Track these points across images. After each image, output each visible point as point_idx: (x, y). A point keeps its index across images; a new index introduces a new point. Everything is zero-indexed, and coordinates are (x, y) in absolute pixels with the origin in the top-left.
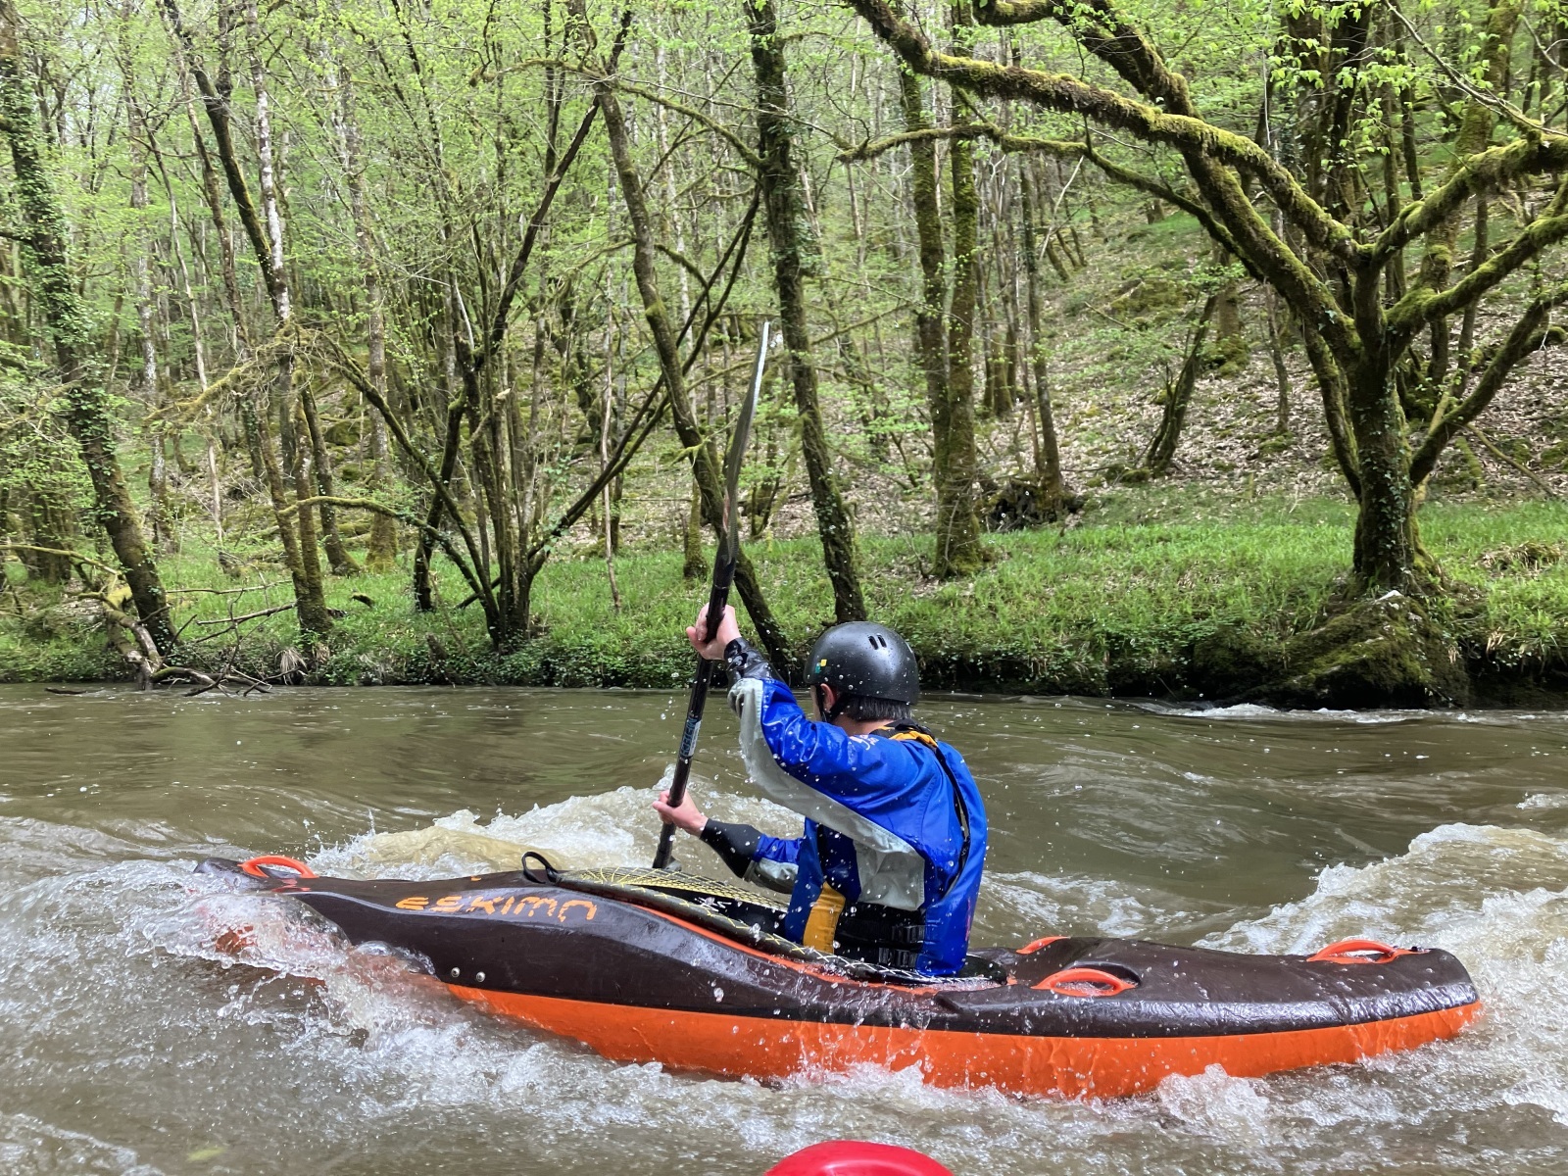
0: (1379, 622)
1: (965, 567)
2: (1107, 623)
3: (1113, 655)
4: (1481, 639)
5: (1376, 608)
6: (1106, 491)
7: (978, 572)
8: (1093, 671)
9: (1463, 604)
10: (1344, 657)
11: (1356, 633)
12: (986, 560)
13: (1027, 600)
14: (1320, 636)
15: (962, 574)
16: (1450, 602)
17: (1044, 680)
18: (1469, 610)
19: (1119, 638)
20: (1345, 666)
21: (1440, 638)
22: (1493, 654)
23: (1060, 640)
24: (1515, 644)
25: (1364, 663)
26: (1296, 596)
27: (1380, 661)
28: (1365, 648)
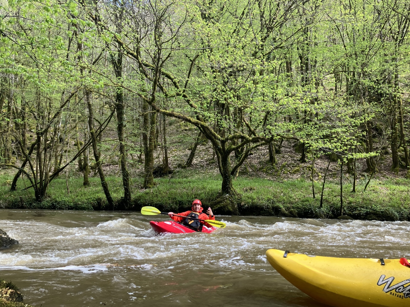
0: (224, 200)
1: (150, 186)
2: (179, 199)
3: (180, 205)
4: (240, 203)
5: (224, 197)
6: (178, 169)
7: (153, 187)
8: (176, 208)
9: (239, 197)
10: (219, 206)
11: (221, 202)
12: (154, 185)
13: (164, 194)
14: (215, 202)
15: (150, 188)
16: (236, 197)
17: (167, 209)
18: (239, 198)
19: (181, 201)
20: (219, 207)
21: (234, 203)
22: (242, 206)
23: (170, 202)
24: (245, 204)
25: (222, 207)
26: (212, 195)
27: (224, 207)
28: (222, 204)
